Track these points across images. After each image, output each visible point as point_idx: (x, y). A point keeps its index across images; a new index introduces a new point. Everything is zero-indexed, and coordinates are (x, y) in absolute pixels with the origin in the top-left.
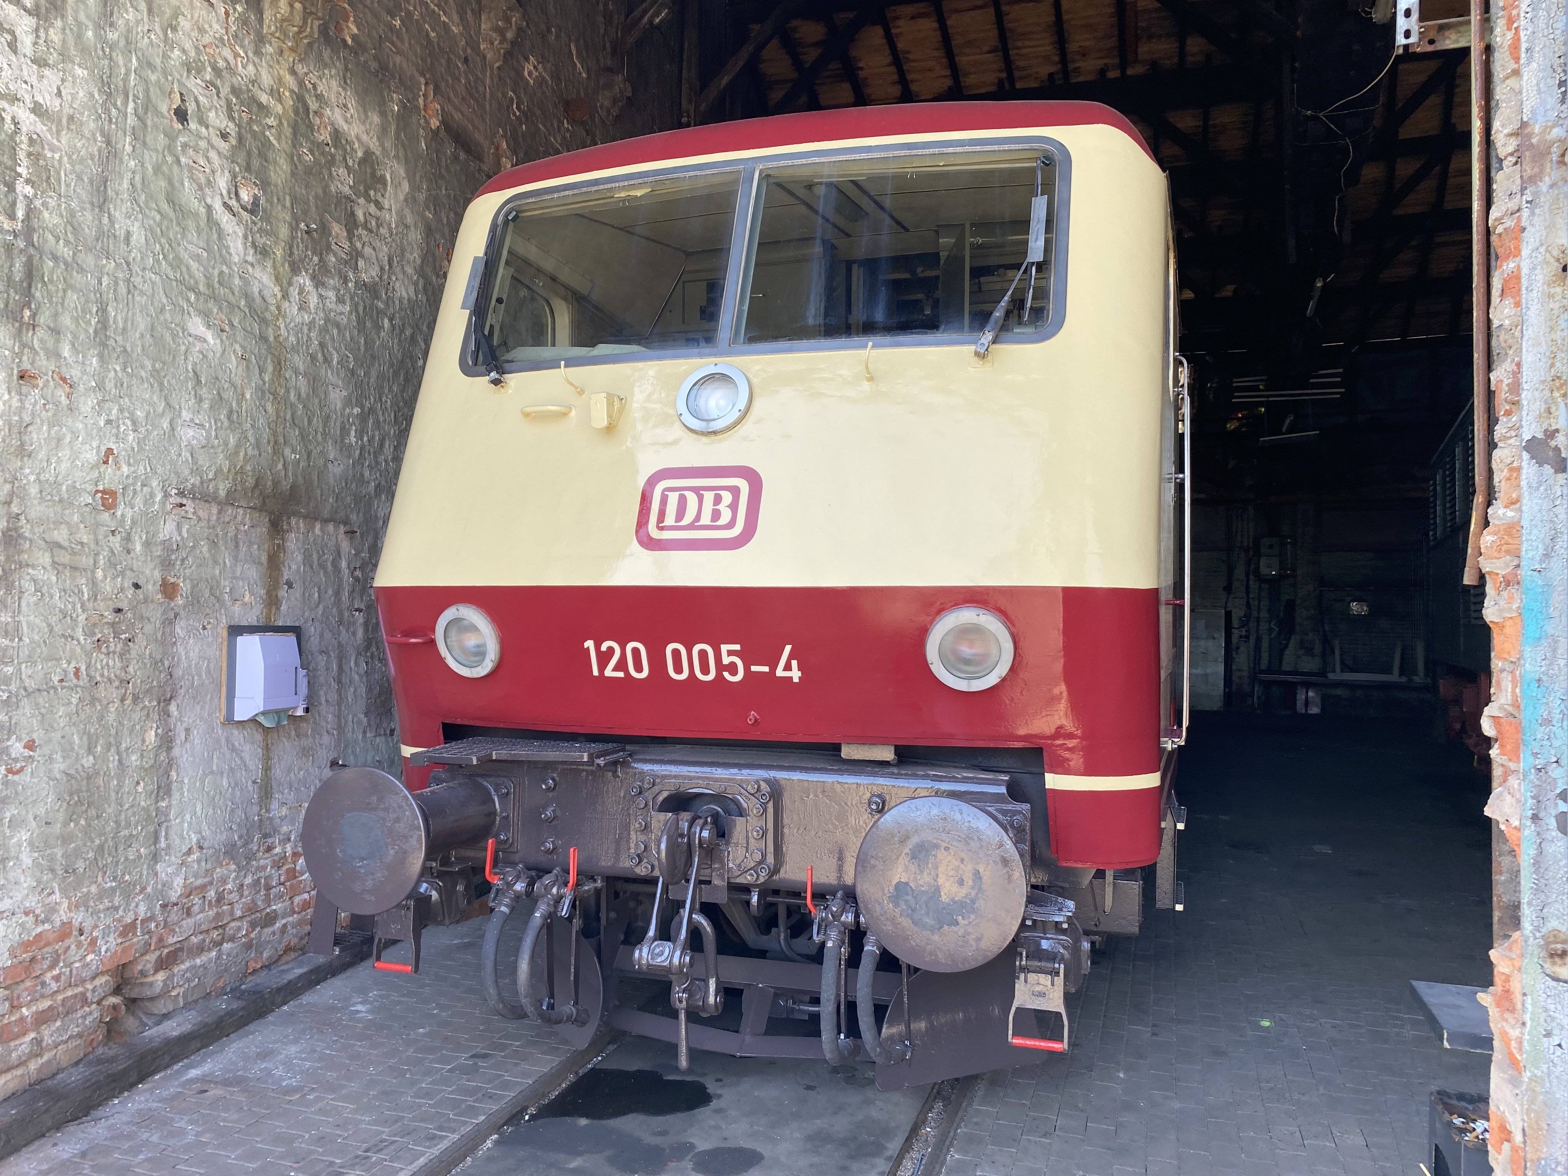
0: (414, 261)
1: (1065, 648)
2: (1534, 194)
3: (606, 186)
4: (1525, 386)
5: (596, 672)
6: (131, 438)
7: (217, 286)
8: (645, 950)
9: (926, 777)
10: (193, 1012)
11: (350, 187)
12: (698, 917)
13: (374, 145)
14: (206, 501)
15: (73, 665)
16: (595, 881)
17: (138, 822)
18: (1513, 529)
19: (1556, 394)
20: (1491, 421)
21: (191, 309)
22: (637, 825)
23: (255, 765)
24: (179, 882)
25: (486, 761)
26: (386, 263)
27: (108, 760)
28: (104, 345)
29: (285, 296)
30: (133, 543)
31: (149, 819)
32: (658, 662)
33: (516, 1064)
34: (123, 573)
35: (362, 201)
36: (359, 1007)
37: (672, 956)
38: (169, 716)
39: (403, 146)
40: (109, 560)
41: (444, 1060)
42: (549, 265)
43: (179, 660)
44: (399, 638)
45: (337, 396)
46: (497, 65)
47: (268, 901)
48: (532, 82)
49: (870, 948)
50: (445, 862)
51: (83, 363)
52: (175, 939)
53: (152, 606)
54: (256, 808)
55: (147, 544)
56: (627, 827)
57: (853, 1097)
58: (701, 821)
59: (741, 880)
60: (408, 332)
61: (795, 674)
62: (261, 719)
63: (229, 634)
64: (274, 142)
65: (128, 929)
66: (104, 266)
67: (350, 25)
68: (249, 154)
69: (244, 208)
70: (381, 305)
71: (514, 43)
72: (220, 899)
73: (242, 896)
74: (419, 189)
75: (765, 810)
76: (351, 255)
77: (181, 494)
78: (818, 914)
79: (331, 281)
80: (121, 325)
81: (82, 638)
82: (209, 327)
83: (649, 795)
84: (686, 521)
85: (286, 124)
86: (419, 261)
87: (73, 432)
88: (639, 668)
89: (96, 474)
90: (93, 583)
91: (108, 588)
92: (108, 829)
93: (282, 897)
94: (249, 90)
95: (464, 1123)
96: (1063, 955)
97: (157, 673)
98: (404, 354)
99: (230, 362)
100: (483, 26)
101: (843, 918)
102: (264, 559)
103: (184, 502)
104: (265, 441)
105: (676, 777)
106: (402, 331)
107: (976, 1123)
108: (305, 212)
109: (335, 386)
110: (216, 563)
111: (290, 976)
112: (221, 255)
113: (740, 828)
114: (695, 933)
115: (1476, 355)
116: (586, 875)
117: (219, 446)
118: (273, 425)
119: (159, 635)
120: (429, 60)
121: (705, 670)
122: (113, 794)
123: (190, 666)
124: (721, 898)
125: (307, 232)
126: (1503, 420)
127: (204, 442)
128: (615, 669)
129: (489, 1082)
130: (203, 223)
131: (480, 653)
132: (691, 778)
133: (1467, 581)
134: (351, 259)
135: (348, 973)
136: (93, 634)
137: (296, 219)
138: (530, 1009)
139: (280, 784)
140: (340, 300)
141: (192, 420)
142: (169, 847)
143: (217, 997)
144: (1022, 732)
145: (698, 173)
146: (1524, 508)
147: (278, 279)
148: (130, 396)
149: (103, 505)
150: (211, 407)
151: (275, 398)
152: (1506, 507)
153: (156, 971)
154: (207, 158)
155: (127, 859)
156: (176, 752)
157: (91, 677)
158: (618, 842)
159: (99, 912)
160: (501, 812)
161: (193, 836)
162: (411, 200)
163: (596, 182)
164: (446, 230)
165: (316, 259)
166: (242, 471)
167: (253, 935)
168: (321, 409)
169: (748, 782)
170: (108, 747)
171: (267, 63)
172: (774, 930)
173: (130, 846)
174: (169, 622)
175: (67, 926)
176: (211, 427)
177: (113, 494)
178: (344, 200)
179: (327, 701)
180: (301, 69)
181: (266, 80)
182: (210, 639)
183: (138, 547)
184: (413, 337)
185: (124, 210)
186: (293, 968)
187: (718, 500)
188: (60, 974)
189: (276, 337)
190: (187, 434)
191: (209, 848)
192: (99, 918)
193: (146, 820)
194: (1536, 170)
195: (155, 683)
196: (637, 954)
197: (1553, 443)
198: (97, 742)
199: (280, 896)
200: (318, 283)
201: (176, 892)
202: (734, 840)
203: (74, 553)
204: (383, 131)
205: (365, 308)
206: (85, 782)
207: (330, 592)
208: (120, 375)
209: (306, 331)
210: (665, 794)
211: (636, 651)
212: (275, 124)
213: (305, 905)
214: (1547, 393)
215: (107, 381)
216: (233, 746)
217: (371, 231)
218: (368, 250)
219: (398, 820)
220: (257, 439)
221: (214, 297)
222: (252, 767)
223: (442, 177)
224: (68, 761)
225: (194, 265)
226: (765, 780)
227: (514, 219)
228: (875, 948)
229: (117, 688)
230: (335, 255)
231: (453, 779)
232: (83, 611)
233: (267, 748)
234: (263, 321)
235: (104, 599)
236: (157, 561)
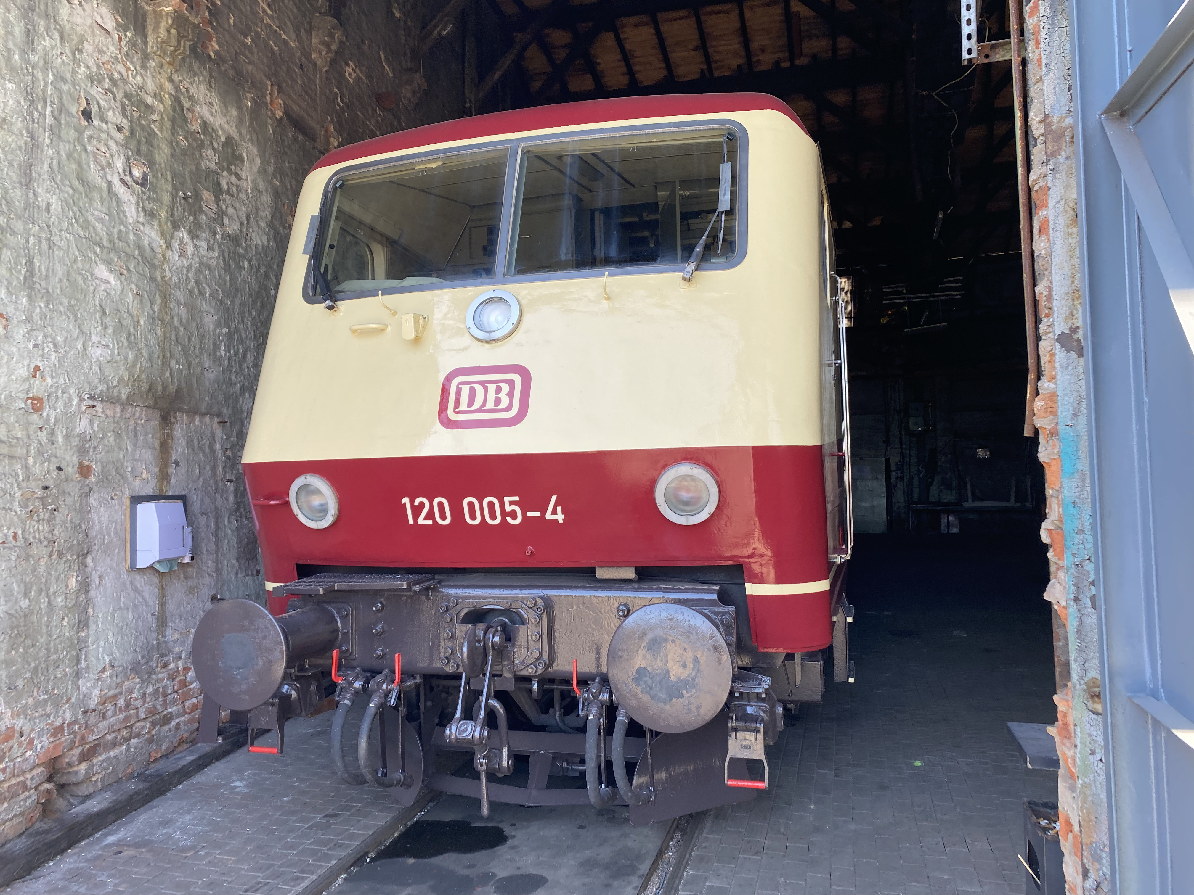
0: (266, 217)
1: (755, 492)
2: (1054, 164)
3: (409, 161)
4: (1055, 297)
5: (411, 521)
6: (53, 357)
7: (116, 241)
8: (454, 728)
9: (658, 589)
10: (109, 793)
11: (216, 164)
12: (492, 702)
13: (233, 131)
14: (112, 403)
15: (12, 530)
16: (415, 678)
17: (64, 648)
18: (1053, 397)
19: (1076, 302)
20: (1037, 321)
21: (97, 259)
22: (445, 635)
23: (154, 603)
24: (96, 693)
25: (330, 591)
26: (245, 219)
27: (40, 601)
28: (31, 288)
29: (169, 246)
30: (57, 437)
31: (72, 646)
32: (457, 511)
33: (359, 821)
34: (49, 460)
35: (225, 173)
36: (238, 784)
37: (474, 731)
38: (86, 566)
39: (256, 132)
40: (38, 450)
41: (304, 820)
42: (368, 219)
43: (93, 524)
44: (262, 501)
45: (210, 321)
46: (325, 69)
47: (165, 705)
48: (351, 81)
49: (621, 718)
50: (301, 668)
51: (16, 302)
52: (94, 737)
53: (71, 484)
54: (154, 635)
55: (67, 437)
56: (437, 637)
57: (614, 833)
58: (493, 630)
59: (524, 673)
60: (263, 270)
61: (560, 517)
62: (157, 566)
63: (132, 503)
64: (158, 132)
65: (58, 731)
66: (30, 229)
67: (213, 43)
68: (139, 142)
69: (136, 182)
70: (241, 251)
71: (337, 53)
72: (128, 705)
73: (144, 702)
74: (269, 164)
75: (541, 620)
76: (218, 214)
77: (92, 398)
78: (581, 694)
79: (203, 235)
80: (44, 273)
81: (18, 510)
82: (111, 271)
83: (454, 612)
84: (476, 406)
85: (166, 119)
86: (269, 217)
87: (9, 355)
88: (443, 517)
89: (27, 386)
90: (26, 467)
91: (37, 471)
92: (41, 654)
93: (176, 701)
94: (138, 95)
95: (321, 866)
96: (763, 718)
97: (77, 535)
98: (259, 287)
99: (128, 297)
100: (314, 41)
101: (601, 697)
102: (157, 445)
103: (95, 404)
104: (156, 356)
105: (473, 597)
106: (258, 269)
107: (705, 847)
108: (182, 184)
109: (208, 313)
110: (120, 449)
111: (183, 763)
112: (119, 218)
113: (523, 634)
114: (491, 714)
115: (1025, 275)
116: (407, 674)
117: (121, 360)
118: (161, 344)
119: (78, 505)
120: (273, 68)
121: (493, 517)
122: (44, 628)
123: (101, 528)
124: (510, 687)
125: (184, 199)
126: (1045, 320)
127: (109, 358)
128: (426, 518)
129: (339, 834)
130: (105, 195)
131: (323, 510)
132: (485, 598)
133: (1026, 434)
134: (218, 217)
135: (229, 758)
136: (27, 506)
137: (175, 189)
138: (368, 777)
139: (172, 616)
140: (211, 248)
141: (99, 342)
142: (88, 666)
143: (127, 780)
144: (728, 554)
145: (477, 150)
146: (1058, 382)
147: (163, 234)
148: (52, 326)
149: (33, 409)
150: (114, 332)
151: (163, 324)
152: (1049, 381)
153: (80, 763)
154: (107, 146)
155: (55, 677)
156: (92, 593)
157: (26, 539)
158: (431, 649)
159: (35, 718)
160: (343, 629)
161: (106, 657)
162: (263, 171)
163: (402, 158)
164: (290, 193)
165: (191, 218)
166: (138, 379)
167: (154, 732)
168: (198, 330)
169: (527, 599)
170: (40, 591)
171: (151, 73)
172: (551, 710)
173: (57, 667)
174: (85, 495)
175: (11, 729)
176: (114, 346)
177: (40, 400)
178: (211, 174)
179: (207, 551)
180: (176, 77)
181: (151, 86)
182: (117, 507)
183: (60, 440)
184: (266, 275)
185: (45, 186)
186: (185, 756)
187: (499, 390)
188: (6, 767)
189: (162, 278)
190: (97, 353)
191: (118, 667)
192: (35, 723)
193: (70, 647)
194: (1056, 148)
195: (75, 542)
196: (448, 731)
197: (1076, 337)
198: (31, 588)
199: (174, 701)
200: (194, 236)
201: (94, 701)
202: (518, 643)
203: (11, 446)
204: (240, 121)
205: (229, 253)
206: (22, 619)
207: (208, 468)
208: (44, 310)
209: (185, 272)
210: (466, 611)
211: (441, 505)
212: (158, 119)
213: (194, 707)
214: (1070, 301)
215: (34, 315)
216: (136, 587)
217: (232, 196)
218: (231, 211)
219: (264, 638)
220: (149, 355)
221: (114, 249)
222: (151, 603)
223: (285, 153)
224: (9, 604)
225: (99, 226)
226: (541, 597)
227: (342, 186)
228: (624, 718)
229: (46, 547)
230: (206, 214)
231: (305, 606)
232: (19, 489)
233: (162, 589)
234: (153, 266)
235: (35, 480)
236: (75, 449)
